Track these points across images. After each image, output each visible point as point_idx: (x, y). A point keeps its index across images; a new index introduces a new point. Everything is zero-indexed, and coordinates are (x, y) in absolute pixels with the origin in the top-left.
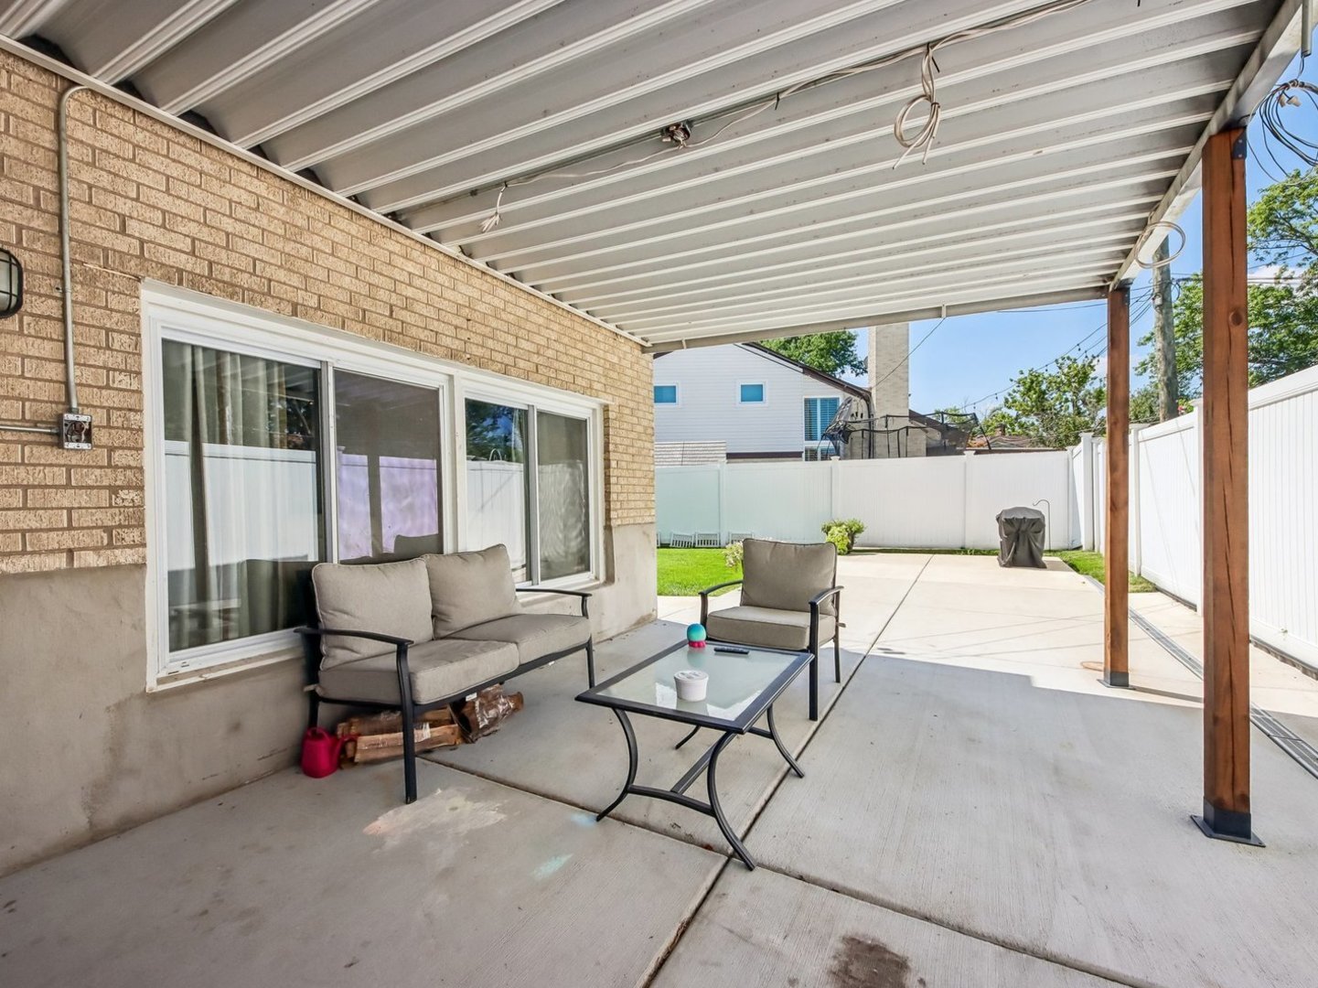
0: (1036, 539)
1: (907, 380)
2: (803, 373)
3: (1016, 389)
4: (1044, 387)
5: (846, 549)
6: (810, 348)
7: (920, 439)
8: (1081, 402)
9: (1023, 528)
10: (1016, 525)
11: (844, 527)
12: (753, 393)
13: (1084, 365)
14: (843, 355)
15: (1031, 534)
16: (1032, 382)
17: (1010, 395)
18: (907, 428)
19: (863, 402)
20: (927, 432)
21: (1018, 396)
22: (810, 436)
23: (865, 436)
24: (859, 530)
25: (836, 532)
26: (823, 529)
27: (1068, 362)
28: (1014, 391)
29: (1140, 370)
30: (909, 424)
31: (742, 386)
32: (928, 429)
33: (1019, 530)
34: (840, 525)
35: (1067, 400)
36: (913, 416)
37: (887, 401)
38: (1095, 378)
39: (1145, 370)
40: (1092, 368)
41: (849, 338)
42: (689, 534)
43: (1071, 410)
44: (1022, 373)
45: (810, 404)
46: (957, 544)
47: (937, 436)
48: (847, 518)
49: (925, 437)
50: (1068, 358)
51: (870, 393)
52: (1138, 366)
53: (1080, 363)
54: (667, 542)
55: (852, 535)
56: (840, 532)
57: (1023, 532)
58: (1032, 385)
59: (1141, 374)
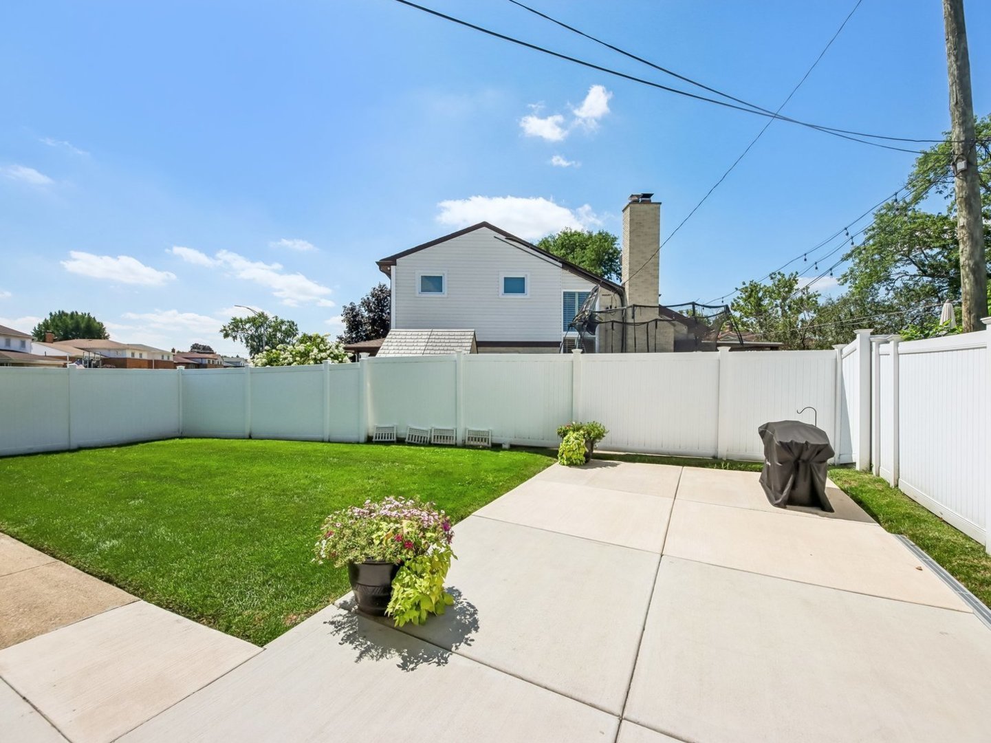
0: (819, 470)
1: (658, 277)
2: (563, 268)
3: (740, 296)
4: (760, 295)
5: (584, 459)
6: (584, 259)
7: (669, 332)
8: (787, 307)
9: (805, 456)
10: (796, 452)
11: (582, 432)
12: (515, 285)
13: (790, 279)
14: (611, 266)
15: (814, 465)
16: (752, 291)
17: (735, 300)
18: (656, 320)
19: (617, 297)
20: (674, 325)
21: (742, 303)
22: (569, 327)
23: (614, 327)
24: (600, 436)
25: (572, 439)
26: (559, 433)
27: (779, 277)
28: (738, 298)
29: (842, 280)
30: (659, 317)
31: (505, 278)
32: (676, 322)
33: (799, 458)
34: (578, 430)
35: (777, 306)
36: (663, 310)
37: (639, 296)
38: (797, 290)
39: (846, 281)
40: (796, 282)
41: (615, 252)
42: (424, 429)
43: (780, 313)
44: (744, 284)
45: (569, 296)
46: (706, 450)
47: (684, 329)
48: (586, 420)
49: (672, 330)
50: (779, 273)
51: (624, 289)
52: (840, 277)
53: (787, 277)
54: (403, 437)
55: (591, 442)
56: (576, 439)
57: (804, 461)
58: (752, 292)
59: (843, 284)
